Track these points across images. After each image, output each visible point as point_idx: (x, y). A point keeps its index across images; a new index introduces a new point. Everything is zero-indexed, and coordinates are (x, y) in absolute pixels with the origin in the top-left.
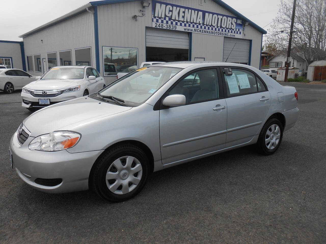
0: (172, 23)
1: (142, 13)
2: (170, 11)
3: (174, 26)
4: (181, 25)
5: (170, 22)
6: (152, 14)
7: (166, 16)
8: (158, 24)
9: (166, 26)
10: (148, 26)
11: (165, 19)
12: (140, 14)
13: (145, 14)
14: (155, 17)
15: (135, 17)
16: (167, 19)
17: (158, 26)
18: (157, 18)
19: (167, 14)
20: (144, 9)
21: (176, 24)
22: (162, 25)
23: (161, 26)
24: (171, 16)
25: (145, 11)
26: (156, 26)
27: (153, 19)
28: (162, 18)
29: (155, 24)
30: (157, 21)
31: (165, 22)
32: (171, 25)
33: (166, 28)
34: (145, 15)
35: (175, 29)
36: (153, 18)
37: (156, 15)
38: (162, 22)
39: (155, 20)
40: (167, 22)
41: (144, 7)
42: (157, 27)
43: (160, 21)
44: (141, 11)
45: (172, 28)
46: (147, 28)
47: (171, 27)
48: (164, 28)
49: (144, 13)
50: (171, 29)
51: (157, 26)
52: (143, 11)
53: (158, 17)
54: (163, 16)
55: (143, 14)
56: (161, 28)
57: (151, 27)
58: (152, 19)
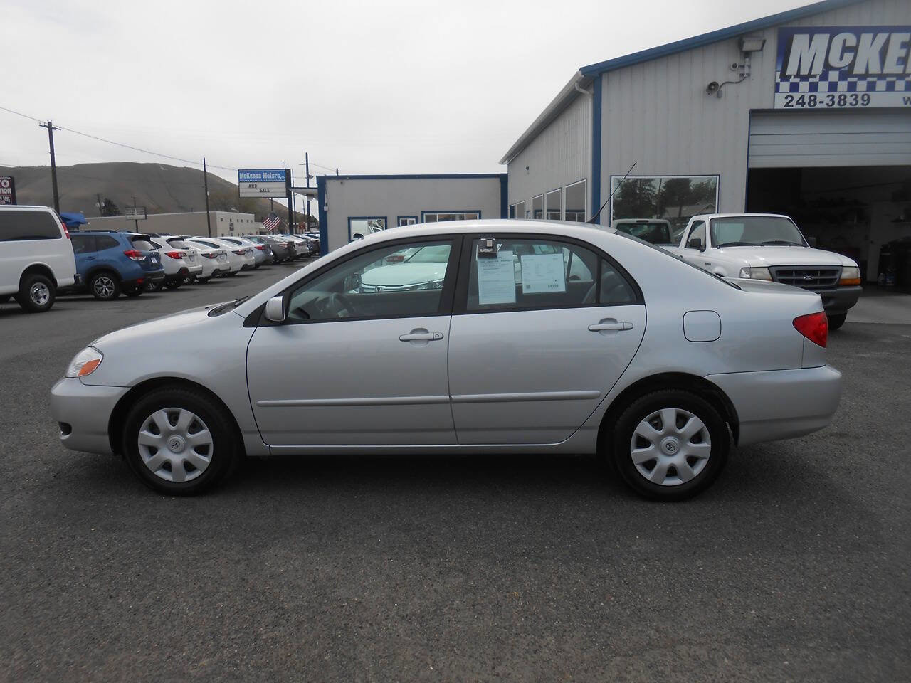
0: (852, 87)
1: (741, 71)
2: (845, 49)
3: (860, 95)
4: (891, 87)
5: (842, 86)
6: (776, 68)
7: (828, 67)
8: (797, 96)
9: (828, 101)
10: (756, 108)
11: (824, 77)
12: (734, 76)
13: (749, 75)
14: (785, 77)
15: (713, 87)
16: (834, 76)
17: (797, 103)
18: (792, 80)
19: (834, 61)
20: (747, 60)
21: (871, 87)
22: (813, 100)
23: (807, 100)
24: (852, 65)
25: (749, 67)
26: (787, 105)
27: (777, 85)
28: (815, 76)
29: (787, 97)
30: (794, 88)
31: (823, 86)
32: (848, 94)
33: (828, 104)
34: (752, 76)
35: (866, 103)
36: (778, 80)
37: (791, 70)
38: (814, 87)
39: (785, 86)
40: (833, 87)
41: (747, 54)
42: (792, 106)
43: (804, 86)
44: (735, 66)
45: (851, 104)
46: (756, 114)
47: (850, 100)
48: (818, 106)
49: (746, 70)
50: (848, 106)
51: (793, 103)
52: (743, 67)
53: (798, 76)
54: (818, 70)
55: (742, 75)
56: (806, 106)
57: (770, 110)
58: (773, 85)
